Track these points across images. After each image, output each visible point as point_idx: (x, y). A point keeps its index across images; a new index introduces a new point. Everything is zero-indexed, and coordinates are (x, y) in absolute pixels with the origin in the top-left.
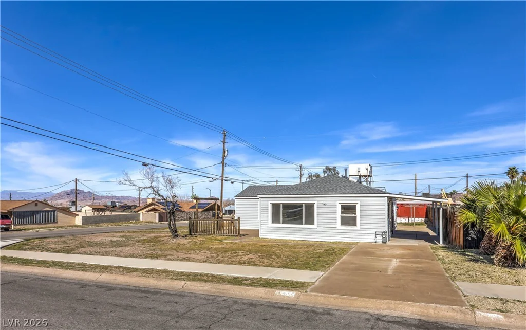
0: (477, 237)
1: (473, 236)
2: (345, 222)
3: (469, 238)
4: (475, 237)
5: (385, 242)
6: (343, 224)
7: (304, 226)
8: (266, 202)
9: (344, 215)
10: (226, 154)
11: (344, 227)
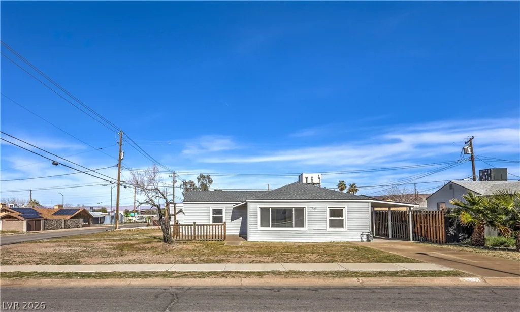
0: (455, 233)
1: (452, 233)
2: (333, 224)
3: (449, 235)
4: (453, 233)
5: (370, 241)
6: (331, 226)
7: (294, 229)
8: (256, 206)
9: (332, 218)
10: (122, 157)
11: (332, 229)
